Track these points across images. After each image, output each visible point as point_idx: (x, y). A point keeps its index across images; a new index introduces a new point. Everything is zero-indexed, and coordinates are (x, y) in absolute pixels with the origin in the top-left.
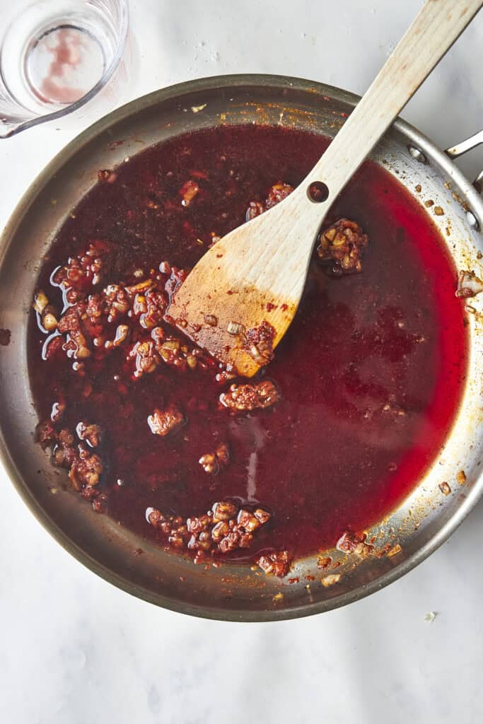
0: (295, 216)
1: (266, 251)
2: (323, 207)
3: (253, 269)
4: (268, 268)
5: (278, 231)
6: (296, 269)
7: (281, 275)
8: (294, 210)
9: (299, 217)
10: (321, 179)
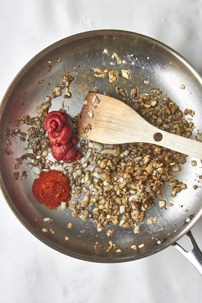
0: (146, 131)
1: (128, 124)
2: (152, 141)
3: (120, 121)
4: (121, 127)
5: (137, 126)
6: (125, 138)
7: (120, 133)
8: (148, 130)
9: (146, 133)
10: (164, 136)
